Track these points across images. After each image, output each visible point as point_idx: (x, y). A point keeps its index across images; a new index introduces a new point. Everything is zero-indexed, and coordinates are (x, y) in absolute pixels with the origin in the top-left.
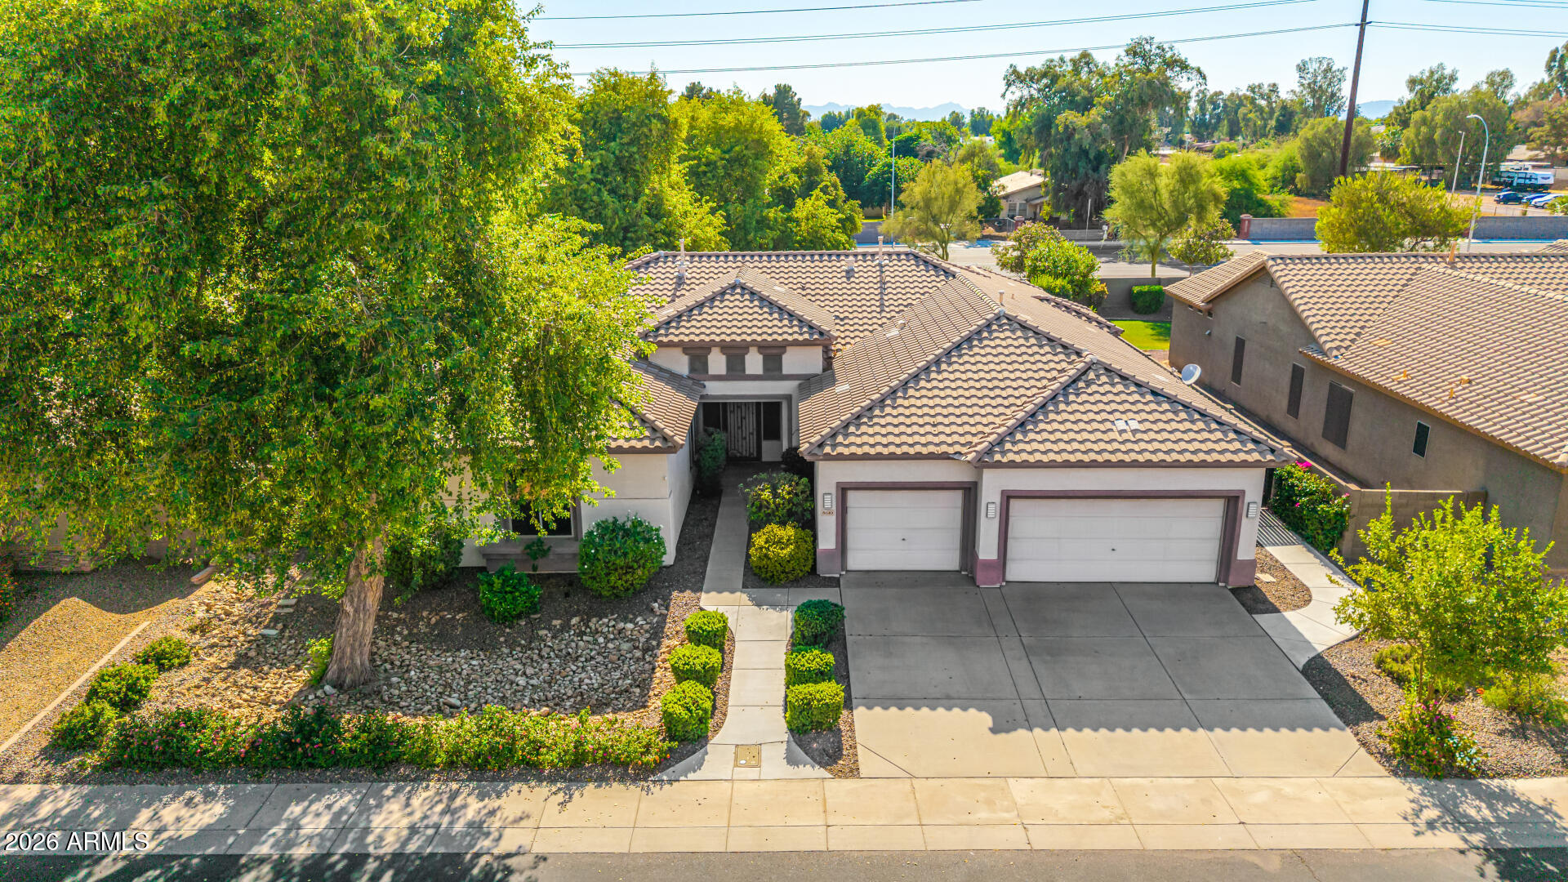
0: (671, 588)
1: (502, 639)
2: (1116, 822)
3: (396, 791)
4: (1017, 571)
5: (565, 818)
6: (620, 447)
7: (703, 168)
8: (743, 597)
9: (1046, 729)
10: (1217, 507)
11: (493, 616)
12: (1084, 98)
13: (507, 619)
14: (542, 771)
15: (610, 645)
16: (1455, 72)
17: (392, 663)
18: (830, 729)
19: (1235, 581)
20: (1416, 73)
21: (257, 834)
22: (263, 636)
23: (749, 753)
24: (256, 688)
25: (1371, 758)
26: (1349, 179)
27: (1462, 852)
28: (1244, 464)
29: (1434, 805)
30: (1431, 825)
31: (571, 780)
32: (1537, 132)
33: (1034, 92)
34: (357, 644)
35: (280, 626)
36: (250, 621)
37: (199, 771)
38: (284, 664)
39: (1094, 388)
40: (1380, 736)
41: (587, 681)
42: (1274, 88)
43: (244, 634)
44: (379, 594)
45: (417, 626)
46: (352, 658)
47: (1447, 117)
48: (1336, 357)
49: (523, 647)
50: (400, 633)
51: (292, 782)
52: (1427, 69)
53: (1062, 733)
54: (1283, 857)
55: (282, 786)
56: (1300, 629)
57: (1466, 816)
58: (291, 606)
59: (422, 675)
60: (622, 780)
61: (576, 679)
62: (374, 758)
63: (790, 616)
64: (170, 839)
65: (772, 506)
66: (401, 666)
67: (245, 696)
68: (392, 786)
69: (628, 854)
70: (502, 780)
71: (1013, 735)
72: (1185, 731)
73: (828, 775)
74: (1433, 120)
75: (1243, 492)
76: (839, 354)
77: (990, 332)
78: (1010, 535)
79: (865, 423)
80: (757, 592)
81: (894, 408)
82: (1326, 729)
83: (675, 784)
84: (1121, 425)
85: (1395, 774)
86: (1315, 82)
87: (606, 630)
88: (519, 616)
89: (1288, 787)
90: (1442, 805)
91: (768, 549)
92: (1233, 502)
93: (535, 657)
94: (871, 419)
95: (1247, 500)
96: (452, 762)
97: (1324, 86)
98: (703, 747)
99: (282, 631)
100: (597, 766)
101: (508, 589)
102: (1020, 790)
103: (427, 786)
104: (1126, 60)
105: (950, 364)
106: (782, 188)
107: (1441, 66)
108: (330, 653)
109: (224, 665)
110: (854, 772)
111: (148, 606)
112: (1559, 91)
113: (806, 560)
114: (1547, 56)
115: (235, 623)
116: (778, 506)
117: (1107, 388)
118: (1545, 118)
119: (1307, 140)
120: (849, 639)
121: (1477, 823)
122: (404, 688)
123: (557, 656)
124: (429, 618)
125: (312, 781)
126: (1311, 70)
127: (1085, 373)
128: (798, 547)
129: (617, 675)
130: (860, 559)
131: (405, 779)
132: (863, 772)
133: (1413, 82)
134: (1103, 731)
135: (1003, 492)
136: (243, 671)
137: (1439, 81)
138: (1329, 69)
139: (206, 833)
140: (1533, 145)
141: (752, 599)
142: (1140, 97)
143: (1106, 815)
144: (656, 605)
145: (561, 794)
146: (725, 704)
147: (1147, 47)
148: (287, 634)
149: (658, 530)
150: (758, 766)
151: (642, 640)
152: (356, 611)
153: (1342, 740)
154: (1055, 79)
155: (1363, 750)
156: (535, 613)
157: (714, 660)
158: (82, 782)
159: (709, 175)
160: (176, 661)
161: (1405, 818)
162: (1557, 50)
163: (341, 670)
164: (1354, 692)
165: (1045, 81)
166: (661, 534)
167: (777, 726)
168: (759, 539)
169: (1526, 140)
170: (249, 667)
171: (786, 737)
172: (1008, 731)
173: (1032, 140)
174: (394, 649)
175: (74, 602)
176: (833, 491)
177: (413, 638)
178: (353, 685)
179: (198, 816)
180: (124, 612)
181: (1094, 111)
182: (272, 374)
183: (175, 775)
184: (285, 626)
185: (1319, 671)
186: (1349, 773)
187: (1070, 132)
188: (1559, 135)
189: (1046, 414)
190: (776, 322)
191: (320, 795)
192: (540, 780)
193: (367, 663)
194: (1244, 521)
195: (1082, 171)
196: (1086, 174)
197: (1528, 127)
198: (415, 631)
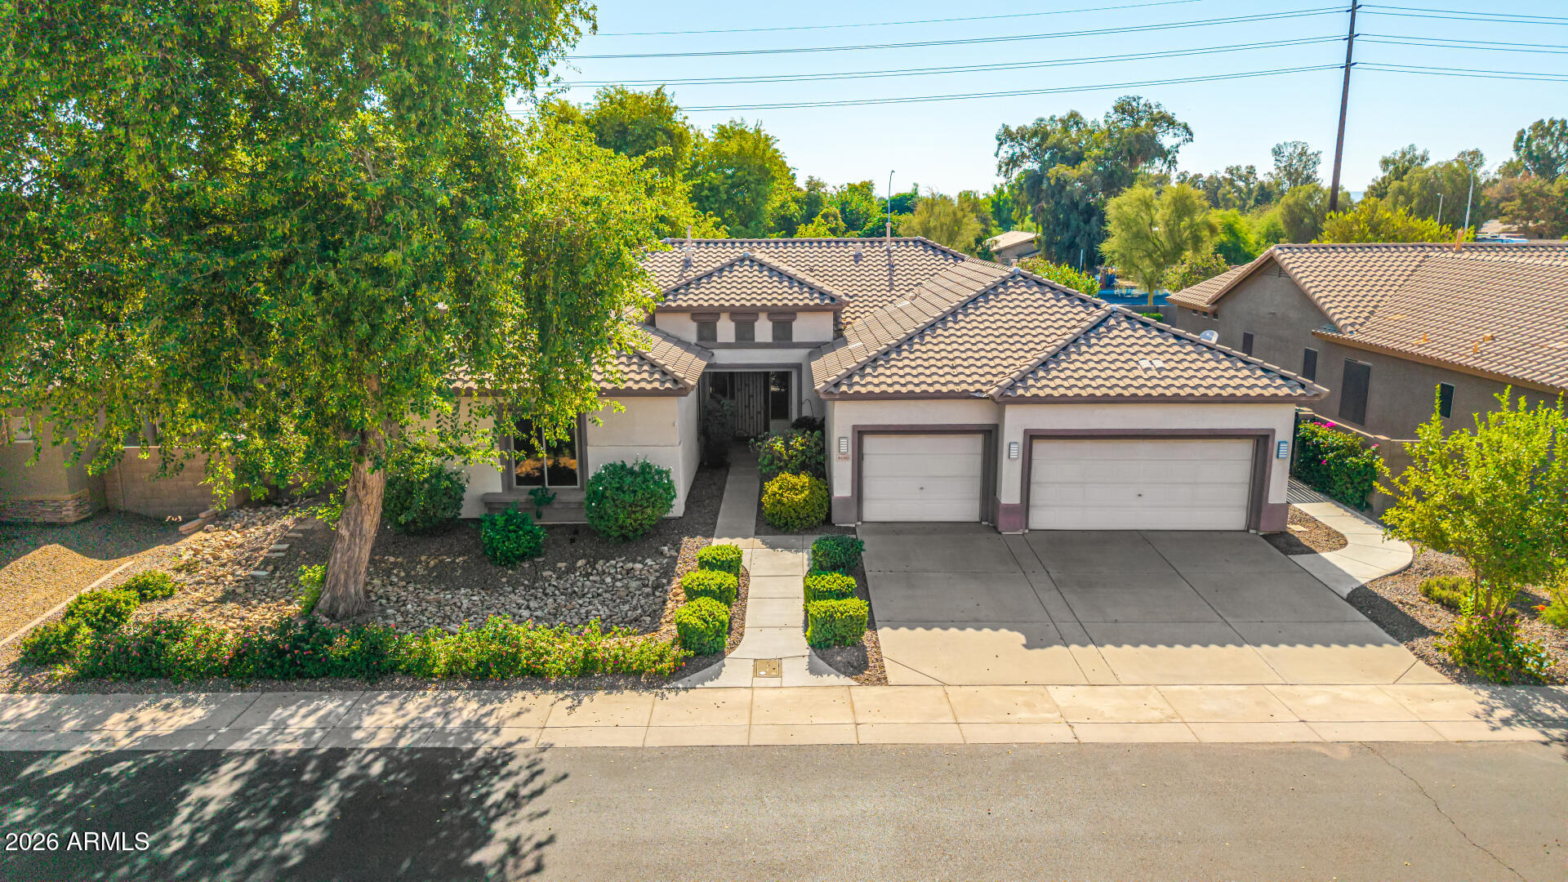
0: (682, 534)
1: (504, 580)
2: (1169, 720)
3: (392, 697)
4: (1041, 519)
5: (573, 719)
6: (629, 388)
7: (706, 192)
8: (757, 542)
9: (1084, 645)
10: (1245, 449)
11: (495, 557)
12: (1074, 153)
13: (510, 560)
14: (549, 680)
15: (619, 584)
16: (1426, 152)
17: (388, 599)
18: (854, 645)
19: (1266, 526)
20: (1388, 154)
21: (240, 733)
22: (253, 577)
23: (770, 667)
24: (242, 619)
25: (1432, 669)
26: (1341, 214)
27: (1545, 743)
28: (1274, 400)
29: (1506, 706)
30: (1506, 722)
31: (579, 688)
32: (1509, 206)
33: (1025, 150)
34: (352, 571)
35: (271, 568)
36: (239, 563)
37: (179, 681)
38: (273, 599)
39: (1115, 332)
40: (1438, 649)
41: (594, 612)
42: (1251, 170)
43: (233, 574)
44: (377, 519)
45: (414, 568)
46: (346, 585)
47: (1423, 186)
48: (1351, 332)
49: (526, 586)
50: (397, 575)
51: (278, 691)
52: (1399, 149)
53: (1100, 649)
54: (1351, 748)
55: (267, 695)
56: (1339, 565)
57: (1540, 714)
58: (283, 551)
59: (419, 609)
60: (634, 687)
61: (583, 611)
62: (368, 667)
63: (806, 556)
64: (145, 737)
65: (785, 457)
66: (397, 602)
67: (231, 624)
68: (386, 694)
69: (643, 748)
70: (505, 689)
71: (1048, 650)
72: (1231, 647)
73: (853, 683)
74: (1409, 189)
75: (1273, 431)
76: (849, 326)
77: (1006, 288)
78: (1033, 480)
79: (882, 365)
80: (770, 538)
81: (911, 353)
82: (1380, 645)
83: (691, 691)
84: (1145, 364)
85: (1459, 681)
86: (1291, 165)
87: (613, 571)
88: (522, 558)
89: (1346, 693)
90: (1514, 706)
91: (781, 495)
92: (1262, 441)
93: (540, 595)
94: (887, 362)
95: (1277, 439)
96: (451, 673)
97: (1300, 169)
98: (719, 660)
99: (273, 572)
100: (607, 675)
101: (512, 528)
102: (1061, 695)
103: (424, 694)
104: (1115, 117)
105: (966, 315)
106: (783, 217)
107: (1412, 147)
108: (323, 580)
109: (211, 599)
110: (882, 680)
111: (131, 553)
112: (1527, 169)
113: (821, 506)
114: (1514, 137)
115: (223, 565)
116: (791, 457)
117: (1129, 332)
118: (1516, 193)
119: (1288, 206)
120: (868, 574)
121: (1554, 720)
122: (400, 619)
123: (562, 594)
124: (427, 561)
125: (299, 690)
126: (1286, 154)
127: (1105, 320)
128: (812, 493)
129: (627, 607)
130: (876, 510)
131: (400, 688)
132: (891, 679)
133: (1385, 163)
134: (1144, 647)
135: (1026, 431)
136: (230, 605)
137: (1411, 161)
138: (1303, 153)
139: (183, 732)
140: (1506, 218)
141: (764, 542)
142: (1129, 151)
143: (1157, 715)
144: (666, 548)
145: (570, 700)
146: (743, 626)
147: (1134, 104)
148: (278, 574)
149: (667, 473)
150: (779, 675)
151: (652, 578)
152: (352, 535)
153: (1397, 654)
154: (1045, 136)
155: (1421, 663)
156: (539, 556)
157: (730, 581)
158: (52, 691)
159: (712, 199)
160: (159, 593)
161: (1477, 717)
162: (1523, 131)
163: (334, 599)
164: (1404, 614)
165: (1035, 140)
166: (672, 477)
167: (800, 644)
168: (772, 487)
169: (1498, 214)
170: (237, 602)
171: (807, 652)
172: (1042, 647)
173: (1024, 198)
174: (390, 588)
175: (54, 549)
176: (849, 434)
177: (409, 579)
178: (346, 615)
179: (176, 719)
180: (107, 558)
181: (1084, 164)
182: (272, 232)
183: (153, 685)
184: (276, 569)
185: (1364, 599)
186: (1409, 681)
187: (1061, 184)
188: (1531, 210)
189: (1068, 355)
190: (786, 289)
191: (310, 700)
192: (546, 688)
193: (362, 593)
194: (1275, 461)
195: (1073, 223)
196: (1078, 227)
197: (1500, 201)
198: (413, 573)
